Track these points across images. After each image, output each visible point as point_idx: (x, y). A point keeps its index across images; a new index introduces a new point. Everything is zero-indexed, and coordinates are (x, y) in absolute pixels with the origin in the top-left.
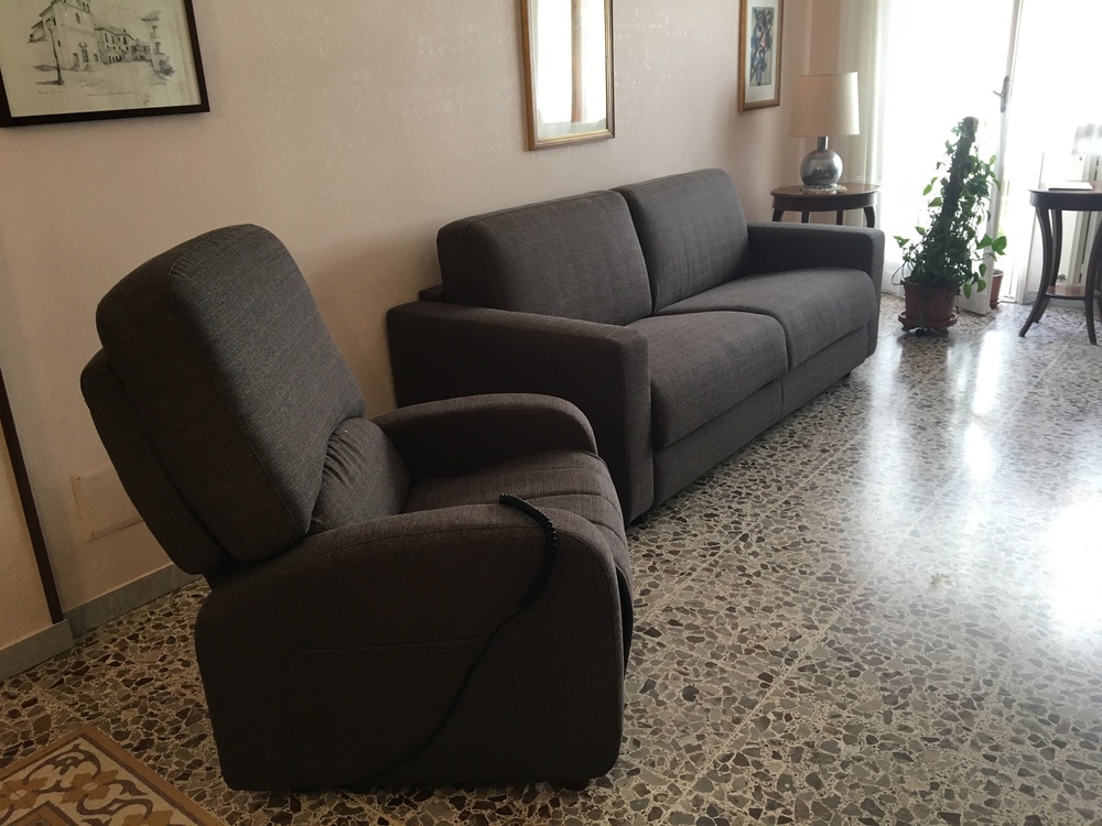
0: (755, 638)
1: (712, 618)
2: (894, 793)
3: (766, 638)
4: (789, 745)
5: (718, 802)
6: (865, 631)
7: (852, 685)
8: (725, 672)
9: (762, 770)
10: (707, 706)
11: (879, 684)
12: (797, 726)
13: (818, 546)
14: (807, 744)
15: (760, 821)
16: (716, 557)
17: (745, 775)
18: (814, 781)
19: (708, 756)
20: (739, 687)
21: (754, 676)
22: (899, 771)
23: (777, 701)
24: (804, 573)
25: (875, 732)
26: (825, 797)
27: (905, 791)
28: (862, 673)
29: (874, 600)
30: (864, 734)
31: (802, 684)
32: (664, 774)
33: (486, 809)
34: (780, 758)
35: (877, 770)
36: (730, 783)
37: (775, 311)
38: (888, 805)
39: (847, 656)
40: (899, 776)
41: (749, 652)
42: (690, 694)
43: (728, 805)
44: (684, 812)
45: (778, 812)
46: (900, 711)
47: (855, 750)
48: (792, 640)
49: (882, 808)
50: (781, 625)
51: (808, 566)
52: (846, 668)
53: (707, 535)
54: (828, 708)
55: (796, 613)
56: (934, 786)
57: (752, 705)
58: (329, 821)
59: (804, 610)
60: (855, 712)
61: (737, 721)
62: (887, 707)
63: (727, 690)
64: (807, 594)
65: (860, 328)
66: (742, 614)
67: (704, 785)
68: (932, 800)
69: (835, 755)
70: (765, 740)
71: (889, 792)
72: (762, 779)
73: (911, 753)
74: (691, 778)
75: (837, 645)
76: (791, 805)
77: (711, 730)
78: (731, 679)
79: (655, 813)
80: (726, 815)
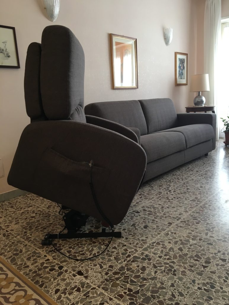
0: (168, 214)
1: (156, 209)
2: (206, 253)
3: (172, 214)
4: (174, 240)
5: (149, 254)
6: (203, 213)
7: (197, 226)
8: (158, 222)
9: (165, 246)
10: (151, 230)
11: (205, 226)
12: (178, 235)
13: (192, 193)
14: (180, 240)
15: (161, 259)
16: (160, 195)
17: (159, 247)
18: (180, 249)
19: (148, 242)
20: (161, 226)
21: (166, 223)
22: (208, 247)
23: (172, 229)
24: (187, 199)
25: (202, 237)
26: (183, 253)
27: (209, 253)
28: (200, 223)
29: (207, 206)
30: (198, 238)
31: (181, 225)
32: (134, 246)
33: (77, 254)
34: (171, 243)
35: (201, 247)
36: (154, 249)
37: (182, 131)
38: (203, 256)
39: (196, 219)
40: (208, 249)
41: (166, 217)
42: (146, 227)
43: (152, 255)
44: (138, 256)
45: (168, 257)
46: (211, 233)
47: (195, 242)
48: (180, 215)
49: (201, 257)
50: (177, 211)
51: (188, 197)
52: (195, 222)
53: (159, 190)
54: (188, 231)
55: (182, 208)
56: (219, 252)
57: (164, 230)
58: (30, 255)
59: (185, 208)
60: (196, 232)
61: (159, 234)
62: (207, 232)
63: (157, 226)
64: (186, 204)
65: (210, 140)
66: (165, 208)
67: (146, 249)
68: (218, 255)
69: (188, 243)
70: (167, 239)
71: (204, 253)
72: (164, 248)
73: (213, 243)
74: (142, 248)
75: (193, 216)
76: (172, 255)
77: (150, 236)
78: (159, 224)
79: (129, 256)
80: (151, 257)
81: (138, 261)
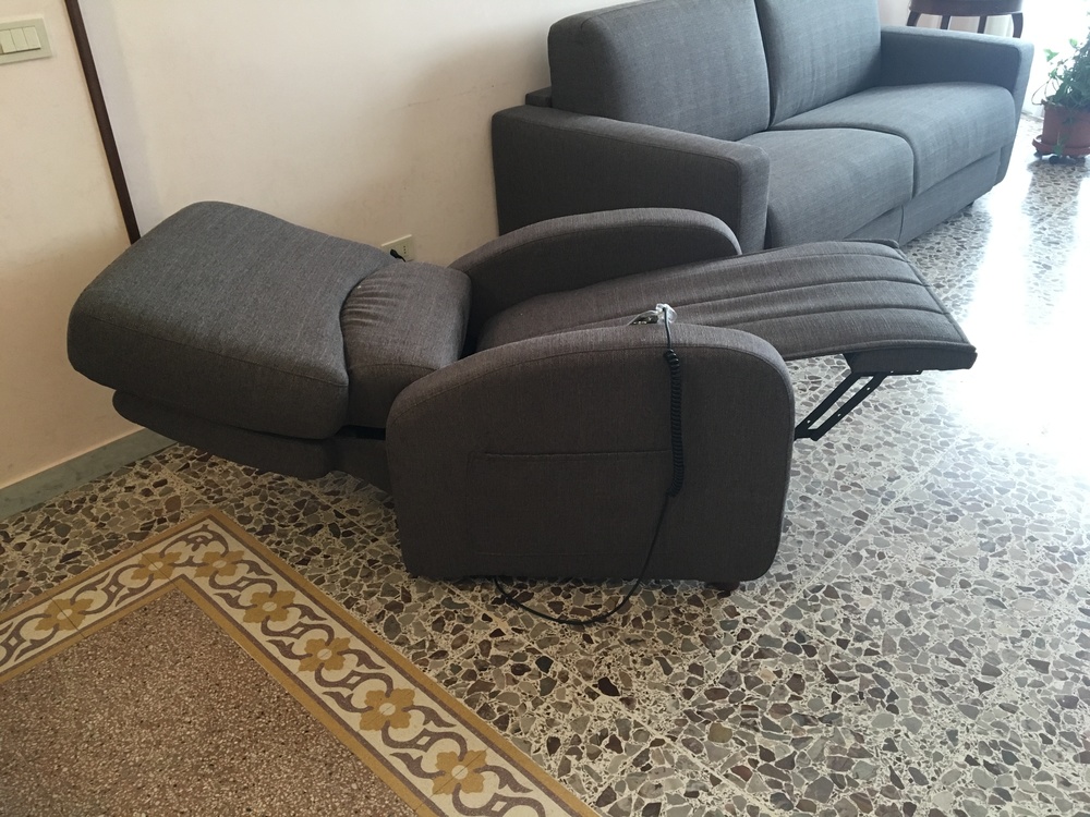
0: (852, 476)
1: (809, 453)
2: (983, 636)
3: (863, 477)
4: (881, 582)
5: (806, 630)
6: (967, 477)
7: (949, 530)
8: (820, 506)
9: (852, 604)
10: (801, 538)
11: (977, 530)
12: (890, 565)
13: (924, 386)
14: (899, 582)
15: (847, 651)
16: (816, 392)
17: (834, 607)
18: (904, 619)
19: (798, 586)
20: (833, 522)
21: (849, 513)
22: (991, 616)
23: (871, 539)
24: (908, 413)
25: (969, 577)
26: (914, 634)
27: (995, 636)
28: (960, 518)
29: (979, 446)
30: (958, 578)
31: (897, 524)
32: (754, 598)
33: (583, 615)
34: (871, 594)
35: (968, 614)
36: (819, 613)
37: (905, 131)
38: (977, 647)
39: (946, 500)
40: (990, 621)
41: (845, 488)
43: (816, 634)
44: (773, 635)
45: (866, 645)
46: (998, 558)
47: (947, 593)
48: (890, 480)
49: (970, 650)
50: (879, 464)
51: (912, 406)
52: (944, 511)
53: (808, 369)
54: (922, 550)
55: (897, 453)
56: (1026, 634)
57: (845, 540)
58: (437, 613)
59: (905, 451)
60: (950, 556)
61: (829, 555)
62: (984, 554)
63: (821, 525)
64: (909, 435)
65: (993, 154)
66: (840, 451)
67: (793, 612)
68: (1021, 647)
69: (927, 596)
70: (856, 575)
71: (979, 636)
72: (851, 612)
73: (1004, 600)
74: (781, 605)
75: (936, 489)
76: (879, 639)
77: (802, 561)
78: (825, 514)
79: (745, 634)
80: (814, 642)
81: (775, 655)
